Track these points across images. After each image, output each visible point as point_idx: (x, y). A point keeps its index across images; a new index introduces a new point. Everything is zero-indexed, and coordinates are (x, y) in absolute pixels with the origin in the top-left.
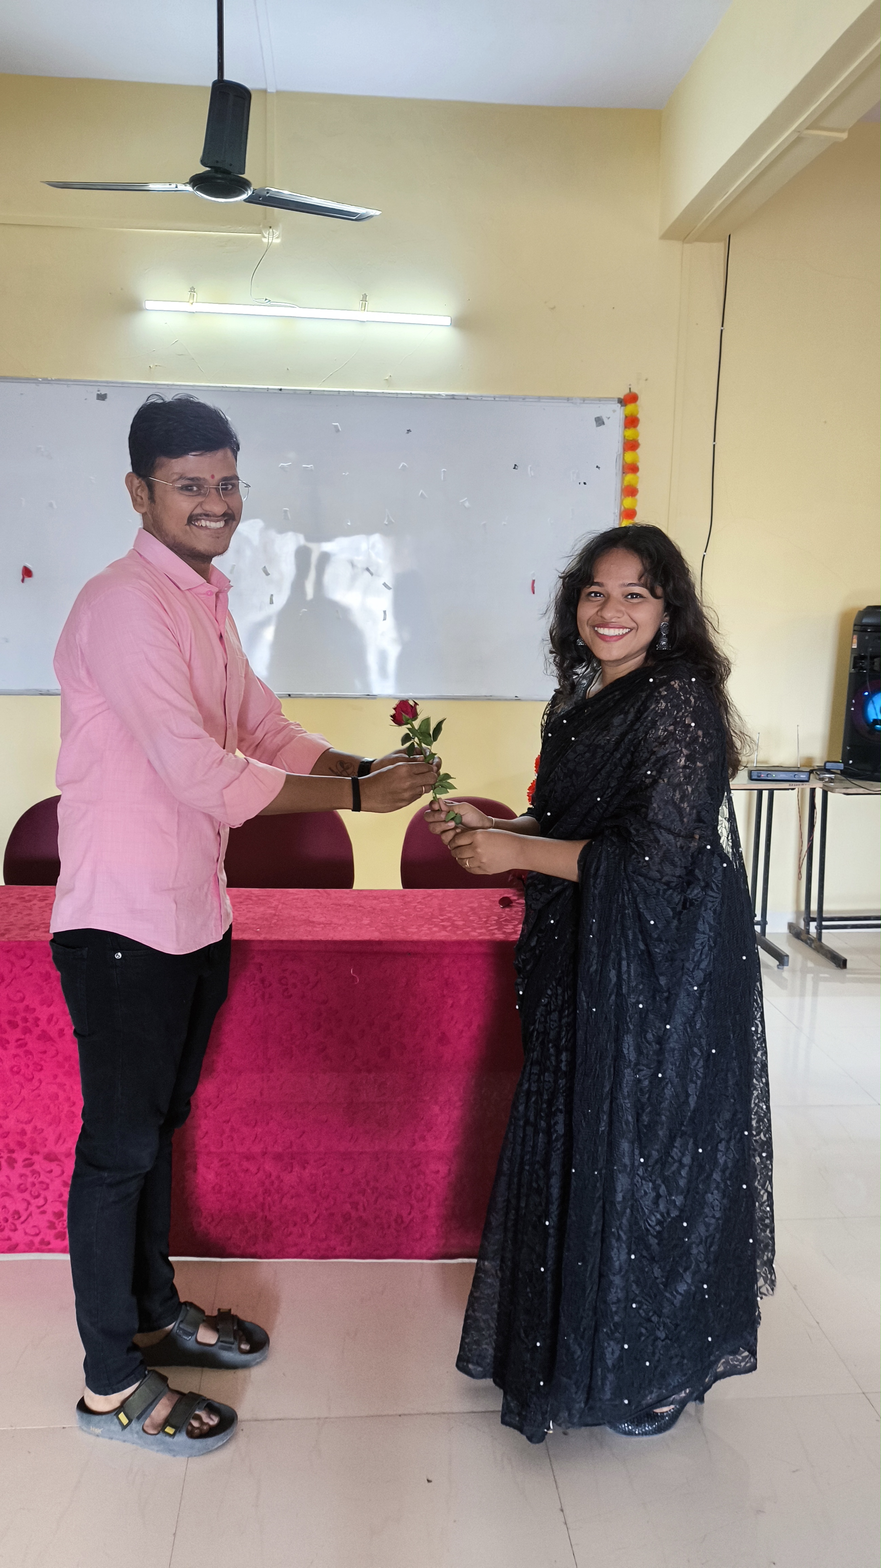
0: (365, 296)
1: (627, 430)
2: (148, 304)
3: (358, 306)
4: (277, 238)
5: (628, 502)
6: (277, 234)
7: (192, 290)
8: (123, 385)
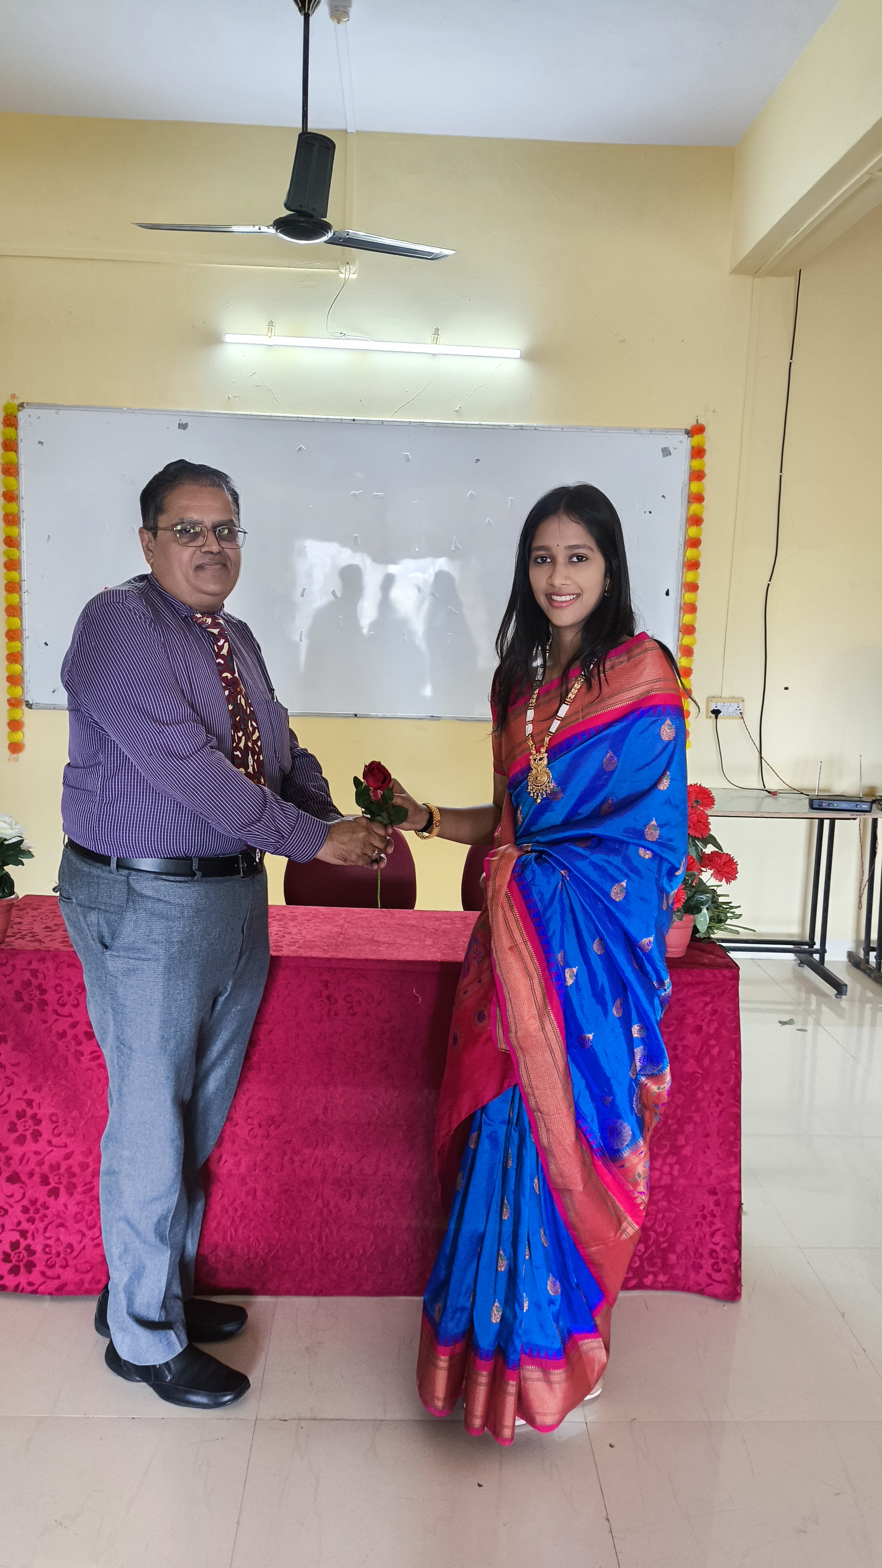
0: (437, 330)
1: (693, 460)
2: (228, 338)
3: (429, 338)
4: (354, 273)
5: (693, 531)
6: (353, 269)
7: (271, 324)
8: (203, 415)
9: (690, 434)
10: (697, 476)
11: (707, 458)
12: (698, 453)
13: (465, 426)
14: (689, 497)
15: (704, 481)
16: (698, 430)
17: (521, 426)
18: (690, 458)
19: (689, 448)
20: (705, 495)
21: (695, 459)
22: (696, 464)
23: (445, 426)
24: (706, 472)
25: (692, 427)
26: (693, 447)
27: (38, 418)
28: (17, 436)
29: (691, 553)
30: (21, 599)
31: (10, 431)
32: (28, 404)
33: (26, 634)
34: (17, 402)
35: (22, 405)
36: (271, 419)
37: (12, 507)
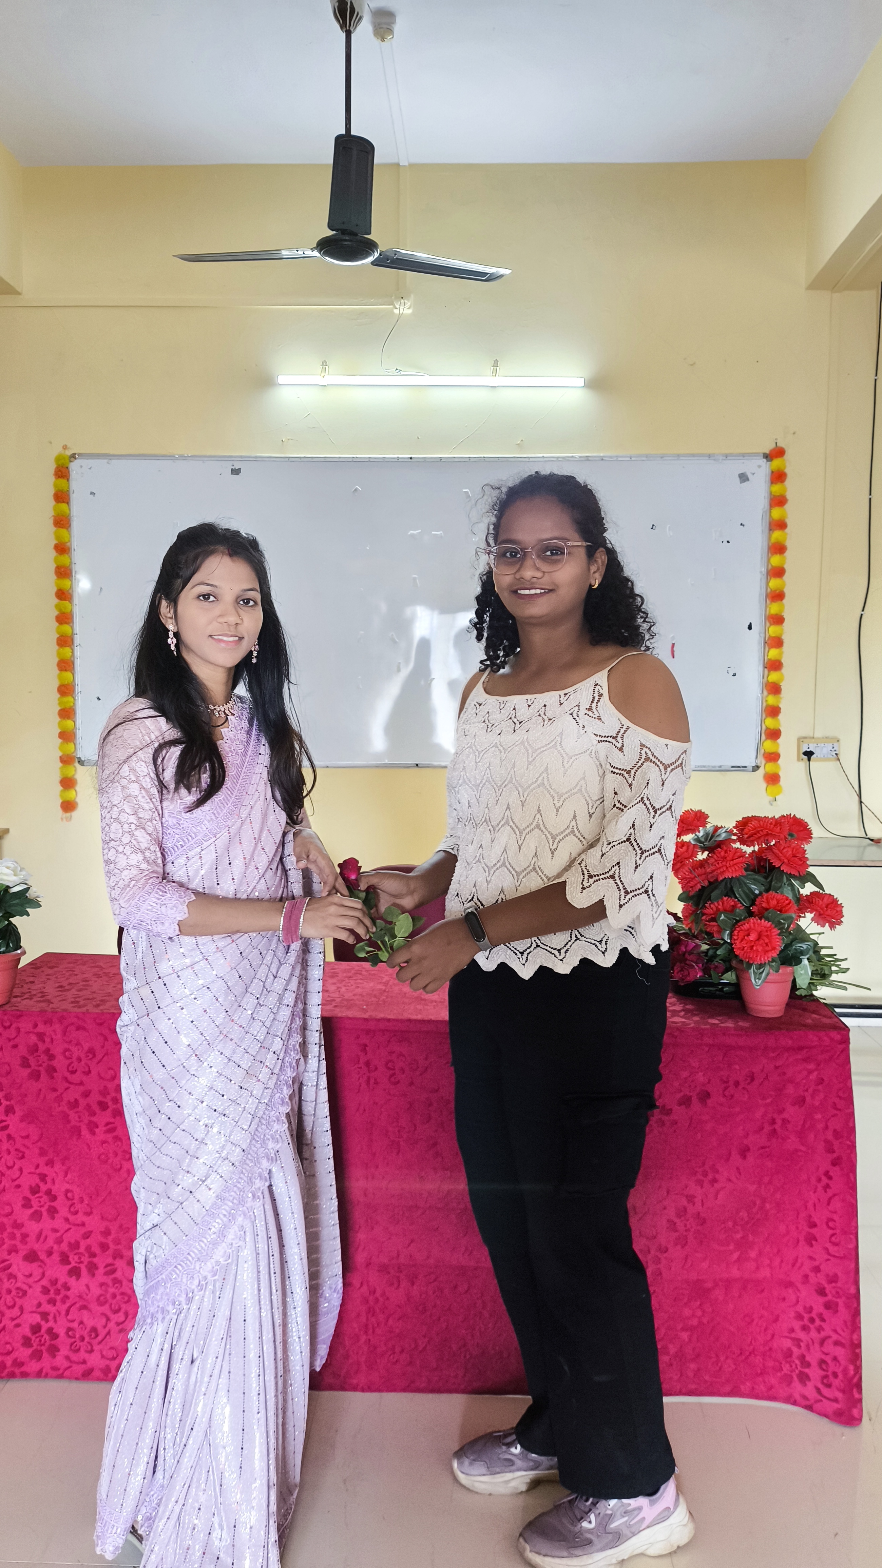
0: (496, 362)
1: (774, 485)
2: (281, 380)
3: (489, 372)
4: (409, 308)
5: (776, 560)
6: (408, 304)
7: (324, 363)
8: (256, 459)
9: (769, 458)
10: (779, 501)
11: (788, 482)
12: (778, 477)
13: (527, 460)
14: (770, 524)
15: (786, 506)
16: (778, 453)
17: (587, 456)
18: (769, 484)
19: (768, 472)
20: (789, 522)
21: (776, 483)
22: (777, 489)
23: (506, 461)
24: (788, 497)
25: (771, 451)
26: (772, 472)
27: (90, 468)
28: (69, 488)
29: (774, 583)
30: (73, 652)
31: (62, 482)
32: (79, 455)
33: (78, 689)
34: (69, 453)
35: (73, 456)
36: (326, 460)
37: (64, 560)
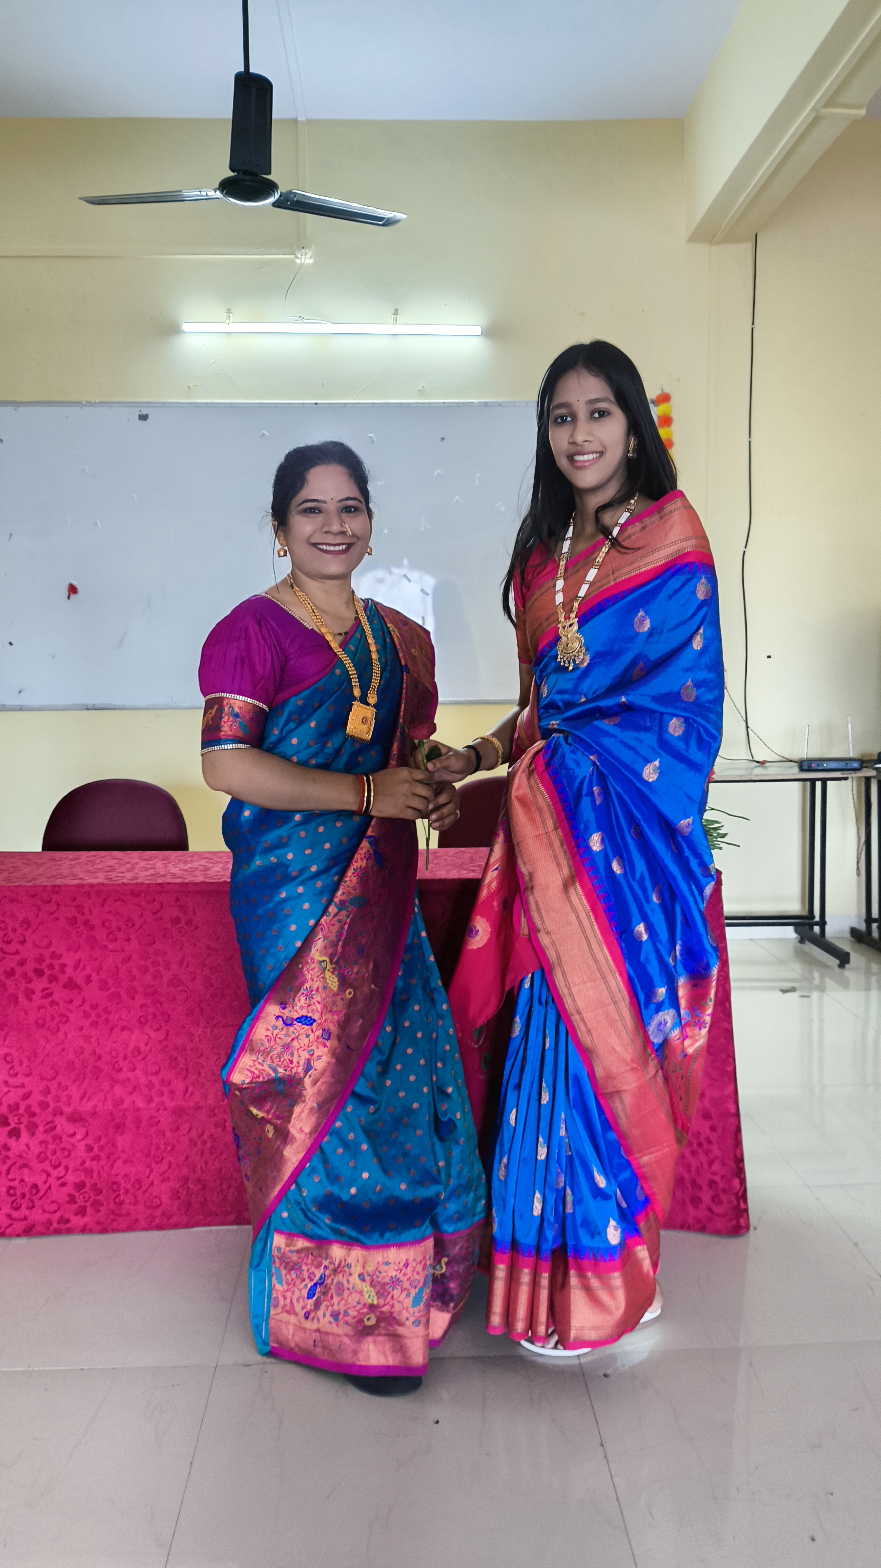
0: (396, 309)
2: (186, 327)
3: (389, 318)
4: (310, 259)
6: (310, 254)
7: (229, 311)
8: (164, 405)
11: (674, 426)
12: (665, 421)
13: (429, 405)
16: (663, 399)
17: (486, 402)
23: (408, 405)
24: (674, 440)
25: (658, 397)
36: (232, 406)
